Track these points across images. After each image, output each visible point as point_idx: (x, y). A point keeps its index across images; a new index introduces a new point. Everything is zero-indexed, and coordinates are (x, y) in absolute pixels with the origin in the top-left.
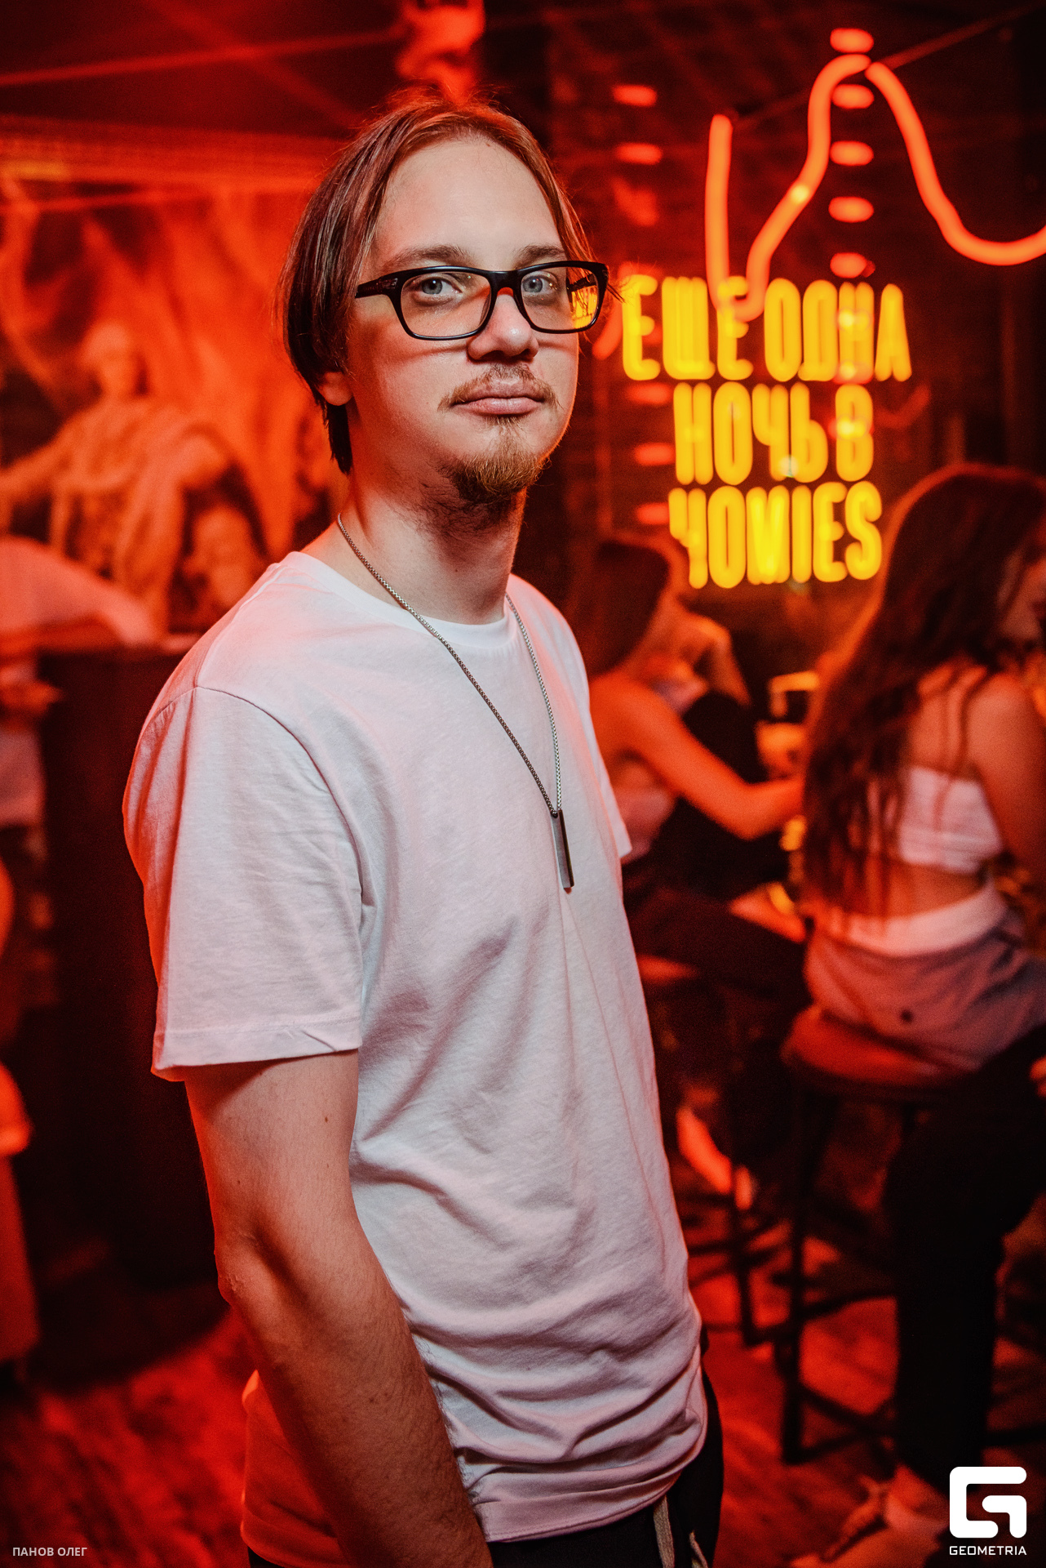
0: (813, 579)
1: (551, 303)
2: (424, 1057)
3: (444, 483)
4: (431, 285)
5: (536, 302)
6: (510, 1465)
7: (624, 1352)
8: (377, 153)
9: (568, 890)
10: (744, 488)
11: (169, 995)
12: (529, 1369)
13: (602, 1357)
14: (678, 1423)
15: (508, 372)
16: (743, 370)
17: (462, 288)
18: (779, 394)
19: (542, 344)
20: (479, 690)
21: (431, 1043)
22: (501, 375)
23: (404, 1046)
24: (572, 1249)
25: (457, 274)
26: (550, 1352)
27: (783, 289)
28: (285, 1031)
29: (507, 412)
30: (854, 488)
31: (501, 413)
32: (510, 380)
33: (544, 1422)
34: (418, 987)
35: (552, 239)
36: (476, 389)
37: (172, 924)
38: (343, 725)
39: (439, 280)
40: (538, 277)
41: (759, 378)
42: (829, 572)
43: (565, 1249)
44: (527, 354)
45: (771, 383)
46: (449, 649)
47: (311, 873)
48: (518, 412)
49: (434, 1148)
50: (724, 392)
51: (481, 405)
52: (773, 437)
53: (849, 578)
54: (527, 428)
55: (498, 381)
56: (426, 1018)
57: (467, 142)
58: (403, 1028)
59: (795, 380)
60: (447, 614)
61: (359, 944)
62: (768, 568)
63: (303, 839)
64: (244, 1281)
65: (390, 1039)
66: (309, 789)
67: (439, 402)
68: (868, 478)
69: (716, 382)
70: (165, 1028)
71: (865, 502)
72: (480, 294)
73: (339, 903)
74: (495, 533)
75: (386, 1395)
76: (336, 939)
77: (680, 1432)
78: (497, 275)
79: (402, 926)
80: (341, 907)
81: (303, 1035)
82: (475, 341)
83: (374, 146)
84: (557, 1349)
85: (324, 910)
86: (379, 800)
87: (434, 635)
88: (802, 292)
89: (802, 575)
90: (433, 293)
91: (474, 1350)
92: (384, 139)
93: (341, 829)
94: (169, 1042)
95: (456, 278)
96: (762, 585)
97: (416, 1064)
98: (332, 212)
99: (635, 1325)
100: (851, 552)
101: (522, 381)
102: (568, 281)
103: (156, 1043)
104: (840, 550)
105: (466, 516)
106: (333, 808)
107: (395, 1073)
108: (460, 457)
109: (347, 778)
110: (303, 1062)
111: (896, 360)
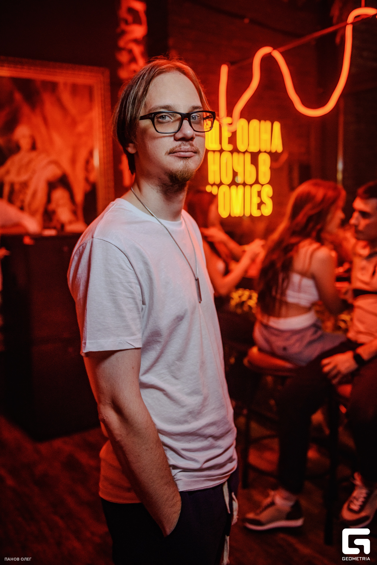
0: (251, 215)
1: (199, 123)
2: (160, 350)
3: (166, 178)
4: (162, 117)
5: (195, 123)
6: (185, 470)
7: (217, 438)
8: (146, 76)
9: (200, 302)
10: (230, 186)
11: (87, 330)
12: (190, 443)
13: (210, 439)
14: (230, 460)
15: (186, 144)
16: (230, 147)
17: (172, 118)
18: (241, 156)
19: (196, 135)
20: (175, 241)
21: (162, 346)
22: (185, 145)
23: (154, 347)
24: (202, 408)
25: (170, 113)
26: (196, 437)
27: (243, 122)
28: (121, 342)
29: (186, 156)
30: (264, 186)
31: (184, 156)
32: (186, 146)
33: (194, 458)
34: (159, 330)
35: (199, 104)
36: (177, 149)
37: (87, 309)
38: (138, 250)
39: (165, 116)
40: (195, 116)
41: (235, 150)
42: (256, 213)
43: (201, 407)
44: (192, 139)
45: (238, 152)
46: (166, 229)
47: (128, 295)
48: (189, 156)
49: (162, 378)
50: (224, 154)
51: (178, 154)
52: (239, 169)
53: (262, 215)
54: (191, 161)
55: (183, 147)
56: (161, 339)
57: (174, 74)
58: (154, 342)
59: (246, 151)
60: (165, 218)
61: (142, 316)
62: (237, 212)
63: (126, 284)
64: (108, 416)
65: (150, 345)
66: (128, 269)
67: (165, 153)
68: (268, 183)
69: (221, 151)
70: (86, 340)
71: (267, 191)
72: (178, 120)
73: (136, 304)
74: (180, 193)
75: (151, 448)
76: (136, 315)
77: (231, 462)
78: (183, 114)
79: (155, 311)
80: (137, 305)
81: (127, 343)
82: (176, 134)
83: (145, 74)
84: (198, 437)
85: (132, 306)
86: (148, 273)
87: (162, 224)
88: (249, 123)
89: (247, 214)
90: (163, 119)
91: (174, 437)
92: (148, 72)
93: (136, 281)
94: (87, 344)
95: (170, 115)
96: (235, 217)
97: (157, 353)
98: (132, 94)
99: (220, 430)
100: (263, 207)
101: (190, 147)
102: (203, 117)
103: (83, 345)
104: (259, 206)
105: (172, 188)
106: (135, 275)
107: (152, 355)
108: (171, 170)
109: (139, 266)
110: (126, 351)
111: (277, 146)
